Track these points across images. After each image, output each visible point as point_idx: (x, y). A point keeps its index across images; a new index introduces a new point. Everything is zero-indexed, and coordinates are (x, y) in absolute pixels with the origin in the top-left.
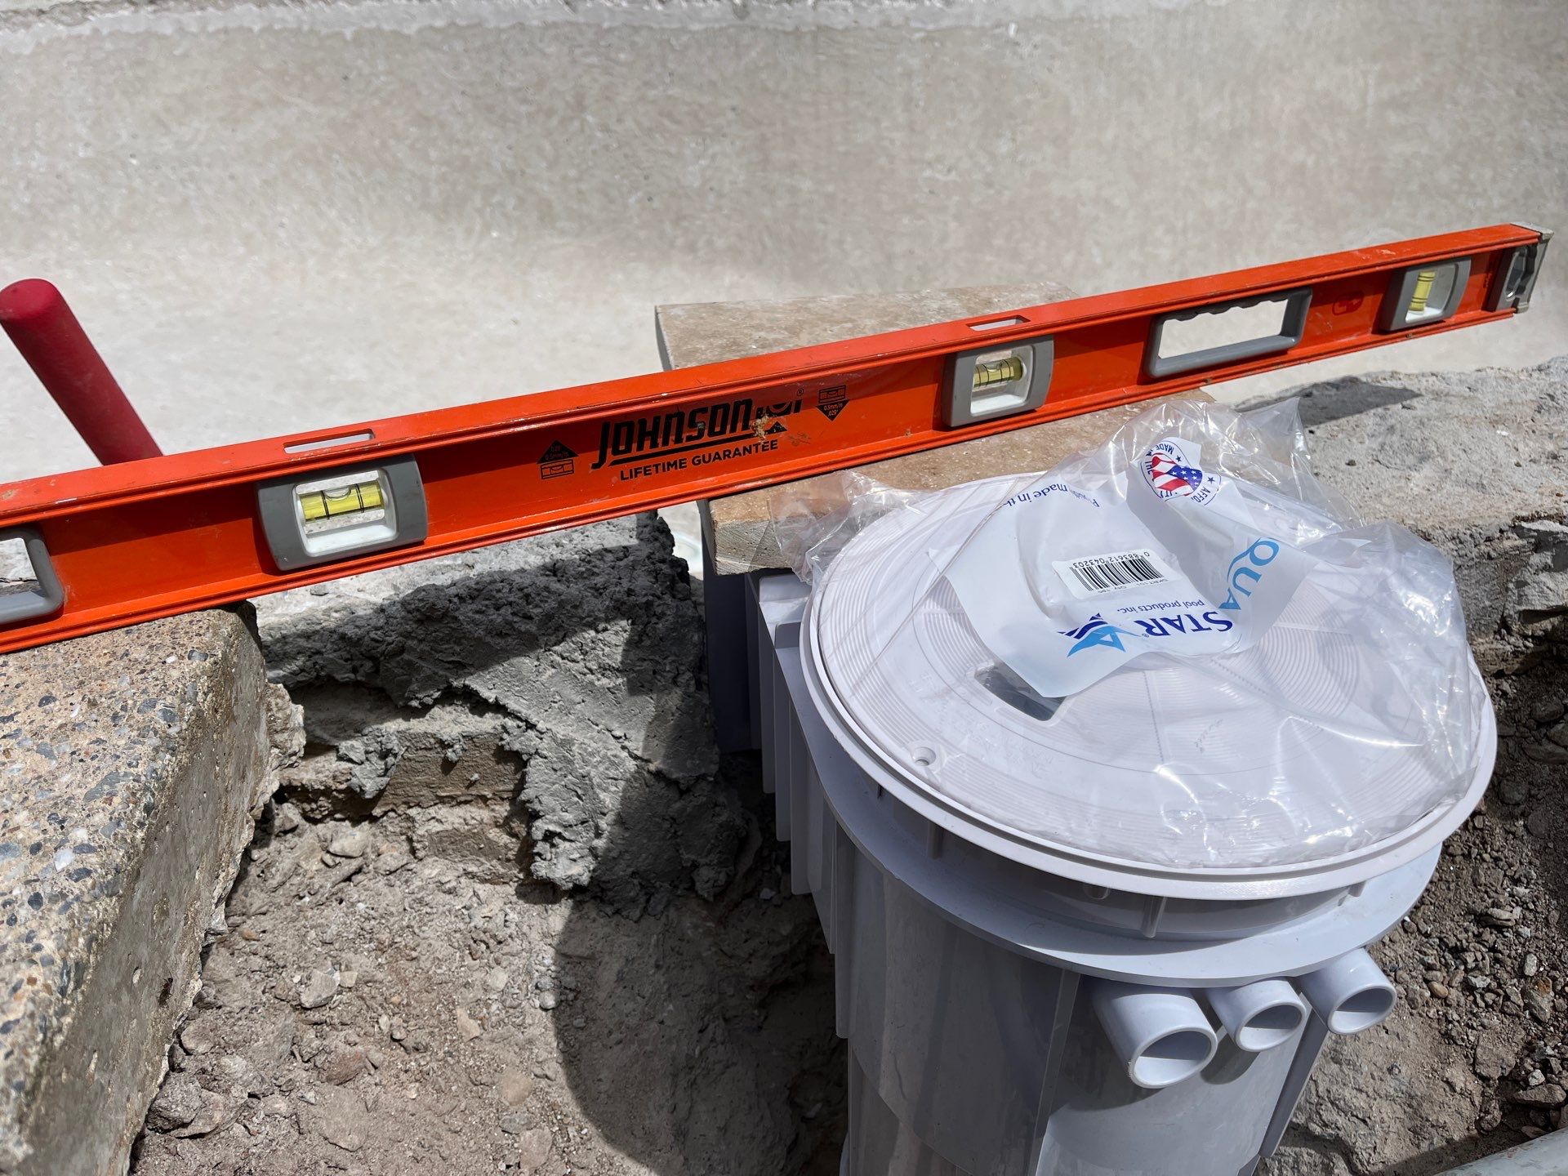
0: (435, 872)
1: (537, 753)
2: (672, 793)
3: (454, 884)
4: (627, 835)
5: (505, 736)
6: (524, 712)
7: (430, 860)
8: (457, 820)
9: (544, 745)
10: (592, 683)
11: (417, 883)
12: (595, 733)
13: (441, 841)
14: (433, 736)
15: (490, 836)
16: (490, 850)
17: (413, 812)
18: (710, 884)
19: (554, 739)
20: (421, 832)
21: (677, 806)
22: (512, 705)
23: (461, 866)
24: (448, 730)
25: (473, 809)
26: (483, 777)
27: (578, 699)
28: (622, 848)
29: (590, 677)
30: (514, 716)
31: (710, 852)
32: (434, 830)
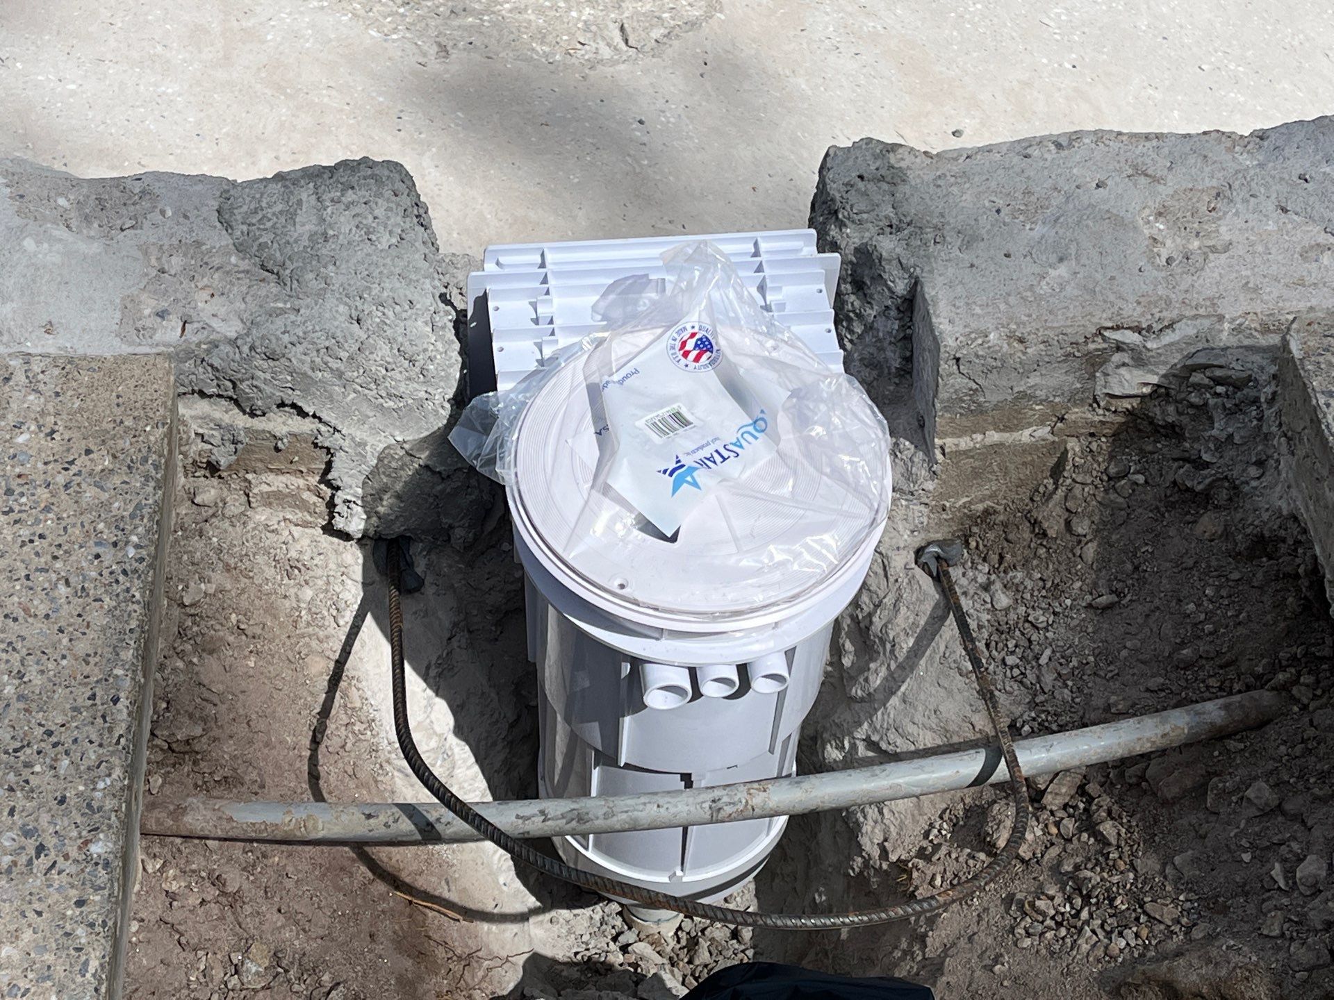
0: (263, 518)
1: (341, 448)
2: (436, 479)
3: (276, 526)
4: (402, 505)
5: (319, 436)
6: (333, 423)
7: (260, 509)
8: (281, 485)
9: (346, 444)
10: (382, 405)
11: (251, 525)
12: (382, 438)
13: (268, 498)
14: (269, 432)
15: (304, 497)
16: (304, 506)
17: (249, 476)
18: (461, 541)
19: (353, 439)
20: (256, 491)
21: (439, 488)
22: (325, 417)
23: (281, 515)
24: (279, 428)
25: (293, 478)
26: (301, 459)
27: (371, 414)
28: (398, 514)
29: (381, 400)
30: (326, 424)
31: (462, 518)
32: (265, 490)
